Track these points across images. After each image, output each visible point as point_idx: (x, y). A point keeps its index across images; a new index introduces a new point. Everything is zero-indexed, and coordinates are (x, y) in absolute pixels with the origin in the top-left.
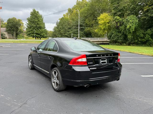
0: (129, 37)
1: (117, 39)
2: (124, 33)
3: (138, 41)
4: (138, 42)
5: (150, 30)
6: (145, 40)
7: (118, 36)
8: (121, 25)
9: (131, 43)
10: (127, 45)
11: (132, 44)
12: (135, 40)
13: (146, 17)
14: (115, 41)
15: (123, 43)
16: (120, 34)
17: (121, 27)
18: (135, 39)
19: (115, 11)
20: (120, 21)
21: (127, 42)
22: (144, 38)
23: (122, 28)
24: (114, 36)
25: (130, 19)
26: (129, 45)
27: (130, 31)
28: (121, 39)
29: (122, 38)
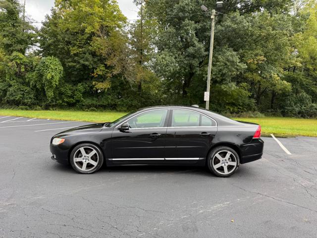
1: (21, 97)
2: (35, 85)
3: (63, 101)
4: (63, 104)
5: (82, 85)
6: (74, 101)
7: (23, 91)
8: (27, 71)
9: (50, 106)
10: (43, 109)
11: (52, 108)
12: (57, 100)
13: (75, 64)
14: (17, 101)
15: (34, 104)
16: (28, 89)
17: (28, 75)
18: (57, 98)
20: (25, 62)
21: (44, 104)
22: (72, 97)
23: (31, 76)
24: (15, 92)
25: (51, 64)
26: (47, 108)
28: (30, 98)
29: (32, 96)
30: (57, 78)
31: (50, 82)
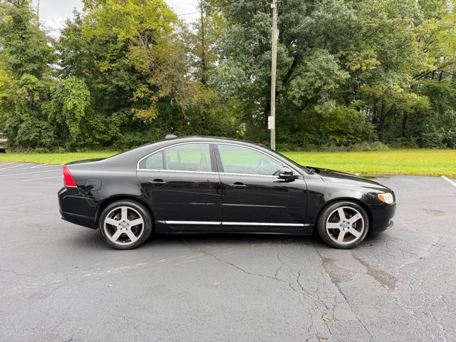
0: (74, 129)
1: (37, 136)
2: (55, 120)
3: (95, 139)
4: (94, 142)
5: (118, 114)
6: (109, 138)
7: (39, 127)
8: (42, 99)
9: (77, 146)
10: (67, 151)
11: (80, 149)
12: (86, 138)
13: (106, 86)
14: (32, 141)
15: (55, 145)
16: (46, 124)
17: (44, 105)
18: (86, 134)
19: (17, 58)
20: (39, 87)
21: (67, 144)
22: (105, 132)
23: (48, 107)
24: (28, 129)
25: (72, 88)
26: (73, 149)
27: (74, 114)
28: (49, 137)
29: (51, 134)
30: (82, 107)
31: (72, 113)
